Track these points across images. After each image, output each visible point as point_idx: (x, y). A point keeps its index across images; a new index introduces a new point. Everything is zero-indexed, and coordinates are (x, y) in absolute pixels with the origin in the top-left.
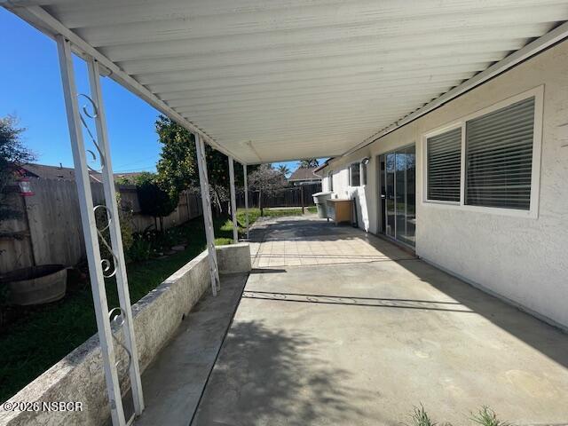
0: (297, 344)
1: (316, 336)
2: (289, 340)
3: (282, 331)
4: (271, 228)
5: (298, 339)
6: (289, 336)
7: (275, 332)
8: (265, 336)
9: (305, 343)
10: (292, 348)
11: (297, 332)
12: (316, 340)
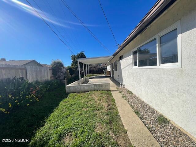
4: (94, 77)
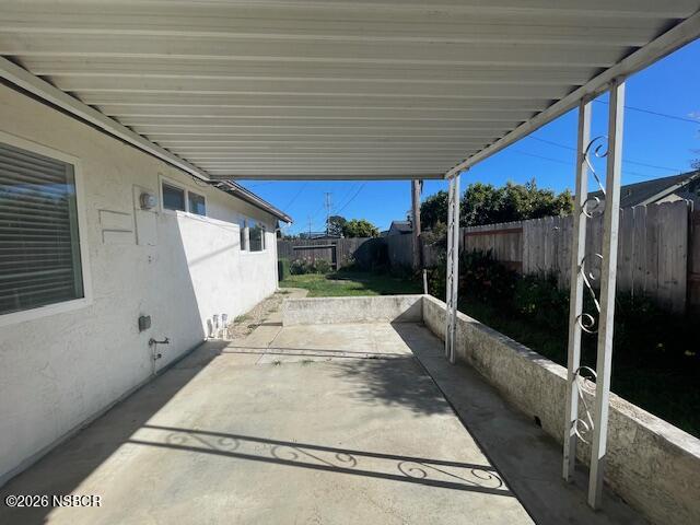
0: (369, 392)
1: (351, 400)
2: (377, 396)
3: (388, 404)
5: (369, 397)
6: (377, 399)
7: (395, 403)
8: (404, 400)
9: (362, 393)
10: (374, 389)
11: (370, 404)
12: (351, 396)
